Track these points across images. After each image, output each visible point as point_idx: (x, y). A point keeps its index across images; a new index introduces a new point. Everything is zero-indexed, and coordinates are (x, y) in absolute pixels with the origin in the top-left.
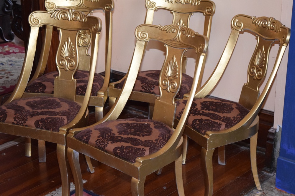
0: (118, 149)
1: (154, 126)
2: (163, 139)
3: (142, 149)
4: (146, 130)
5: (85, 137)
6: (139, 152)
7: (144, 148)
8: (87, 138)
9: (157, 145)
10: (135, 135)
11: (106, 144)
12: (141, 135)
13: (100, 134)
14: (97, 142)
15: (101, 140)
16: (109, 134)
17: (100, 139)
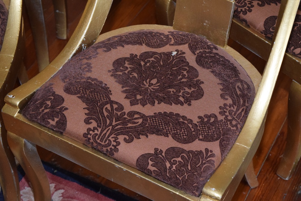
0: (151, 163)
1: (194, 57)
2: (234, 103)
3: (204, 151)
4: (184, 76)
5: (53, 120)
6: (203, 164)
7: (210, 149)
8: (57, 122)
9: (229, 126)
10: (168, 100)
11: (115, 144)
12: (181, 99)
13: (87, 111)
14: (89, 136)
15: (96, 132)
16: (108, 106)
17: (95, 129)
